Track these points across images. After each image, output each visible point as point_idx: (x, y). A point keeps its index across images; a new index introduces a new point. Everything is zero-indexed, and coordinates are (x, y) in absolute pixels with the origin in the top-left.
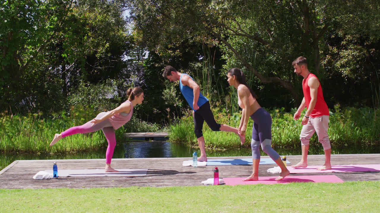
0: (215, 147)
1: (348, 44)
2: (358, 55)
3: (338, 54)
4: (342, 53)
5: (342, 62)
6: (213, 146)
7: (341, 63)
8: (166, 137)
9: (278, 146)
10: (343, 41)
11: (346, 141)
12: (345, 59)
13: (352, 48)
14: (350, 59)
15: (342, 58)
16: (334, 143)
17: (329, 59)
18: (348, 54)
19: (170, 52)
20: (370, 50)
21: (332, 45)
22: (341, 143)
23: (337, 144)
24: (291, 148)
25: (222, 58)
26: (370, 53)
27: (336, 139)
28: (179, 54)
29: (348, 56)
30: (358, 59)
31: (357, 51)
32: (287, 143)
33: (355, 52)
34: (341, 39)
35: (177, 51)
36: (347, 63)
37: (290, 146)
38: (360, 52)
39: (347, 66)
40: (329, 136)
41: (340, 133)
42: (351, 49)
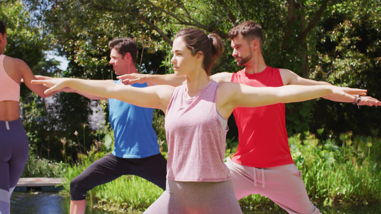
0: (131, 208)
1: (345, 51)
2: (360, 66)
3: (331, 64)
4: (336, 63)
5: (337, 76)
6: (129, 207)
7: (335, 78)
8: (58, 187)
9: (246, 206)
10: (338, 45)
11: (365, 196)
12: (340, 71)
13: (350, 55)
14: (348, 71)
15: (336, 69)
16: (344, 200)
17: (319, 71)
18: (345, 64)
19: (94, 59)
20: (375, 59)
21: (323, 52)
22: (357, 200)
23: (349, 202)
24: (268, 209)
25: (163, 64)
26: (375, 64)
27: (348, 192)
28: (105, 62)
29: (344, 67)
30: (360, 71)
31: (357, 59)
32: (261, 201)
33: (355, 61)
34: (335, 44)
35: (103, 58)
36: (343, 76)
37: (267, 205)
38: (361, 62)
39: (343, 82)
40: (336, 187)
41: (354, 181)
42: (349, 57)
